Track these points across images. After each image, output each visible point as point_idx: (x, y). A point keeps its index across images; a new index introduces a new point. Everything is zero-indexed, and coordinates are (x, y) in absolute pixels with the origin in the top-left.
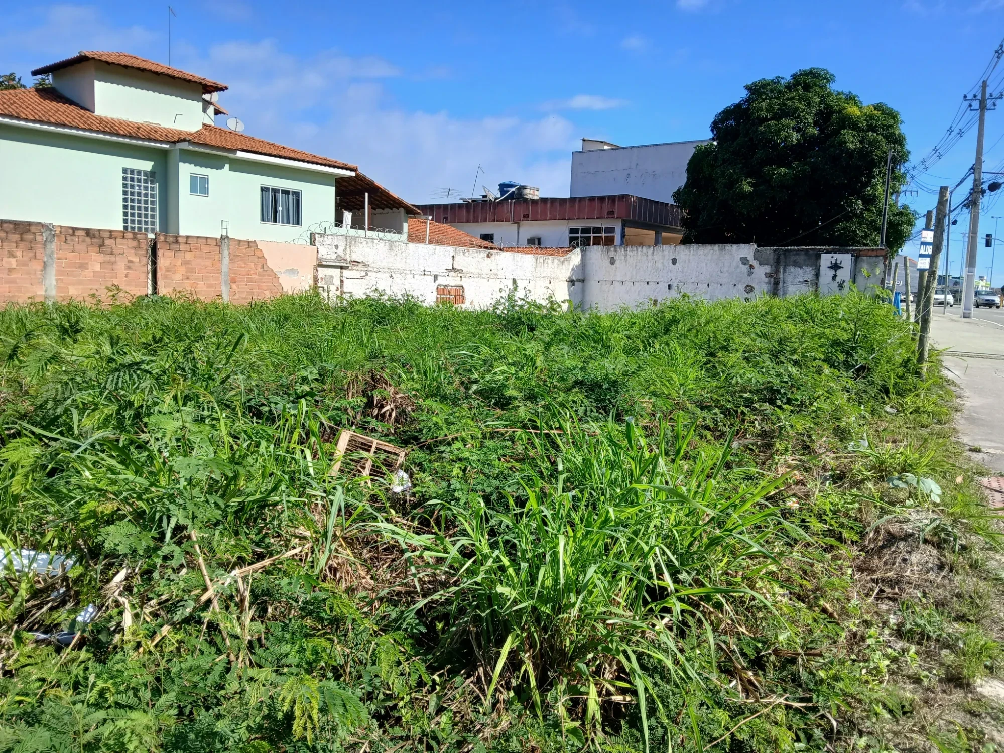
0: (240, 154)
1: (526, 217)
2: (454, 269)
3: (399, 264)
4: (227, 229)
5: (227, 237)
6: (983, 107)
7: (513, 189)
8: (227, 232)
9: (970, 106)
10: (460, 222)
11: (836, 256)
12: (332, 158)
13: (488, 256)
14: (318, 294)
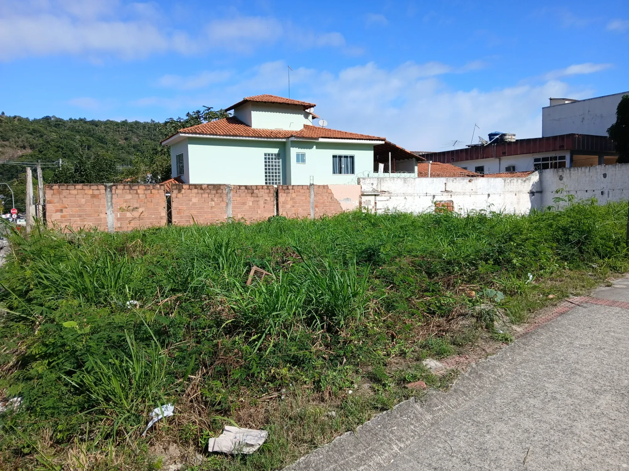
0: (321, 140)
1: (504, 154)
2: (446, 191)
3: (410, 191)
4: (313, 180)
5: (313, 184)
7: (498, 137)
8: (313, 182)
10: (462, 160)
12: (371, 135)
13: (470, 181)
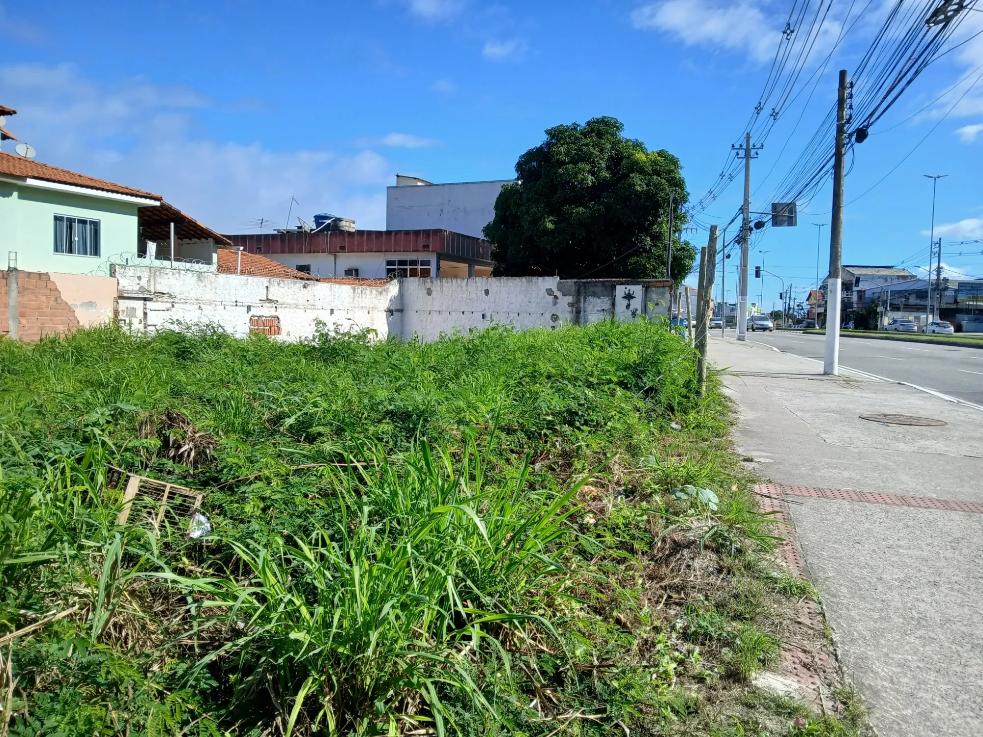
0: (30, 182)
1: (343, 248)
2: (268, 300)
3: (209, 295)
4: (16, 260)
5: (15, 269)
6: (748, 156)
7: (329, 221)
8: (16, 264)
9: (738, 154)
10: (274, 252)
11: (629, 287)
12: (134, 187)
13: (304, 287)
14: (118, 329)
